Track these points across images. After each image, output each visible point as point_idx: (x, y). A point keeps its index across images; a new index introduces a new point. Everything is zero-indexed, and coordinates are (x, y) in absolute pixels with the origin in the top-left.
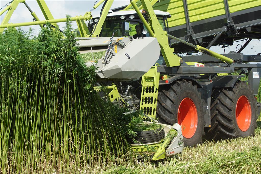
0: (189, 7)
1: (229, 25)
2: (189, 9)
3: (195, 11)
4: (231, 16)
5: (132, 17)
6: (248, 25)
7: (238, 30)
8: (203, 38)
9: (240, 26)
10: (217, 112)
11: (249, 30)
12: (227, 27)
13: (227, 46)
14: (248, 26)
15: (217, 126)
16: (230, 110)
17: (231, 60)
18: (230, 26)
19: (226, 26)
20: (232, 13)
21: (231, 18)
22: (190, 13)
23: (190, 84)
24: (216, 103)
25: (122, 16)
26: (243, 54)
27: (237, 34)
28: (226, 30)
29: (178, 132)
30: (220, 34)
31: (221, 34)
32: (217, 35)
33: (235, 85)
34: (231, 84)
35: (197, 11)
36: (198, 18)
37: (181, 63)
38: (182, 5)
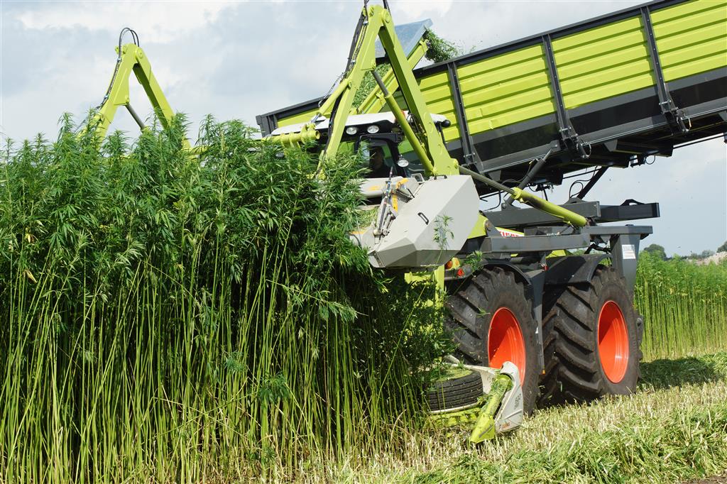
0: (467, 99)
1: (564, 138)
2: (468, 104)
3: (481, 109)
4: (568, 117)
5: (373, 130)
6: (610, 135)
7: (586, 148)
8: (503, 170)
9: (589, 140)
10: (556, 333)
11: (612, 147)
12: (561, 143)
13: (548, 187)
14: (610, 138)
15: (556, 367)
16: (586, 328)
17: (582, 219)
18: (568, 140)
19: (556, 141)
20: (571, 110)
21: (569, 122)
22: (469, 113)
23: (511, 278)
24: (553, 314)
25: (351, 129)
26: (601, 204)
27: (583, 157)
28: (559, 149)
29: (514, 380)
30: (544, 159)
31: (546, 160)
32: (536, 162)
33: (595, 274)
34: (584, 275)
35: (487, 109)
36: (489, 125)
37: (487, 229)
38: (449, 94)
